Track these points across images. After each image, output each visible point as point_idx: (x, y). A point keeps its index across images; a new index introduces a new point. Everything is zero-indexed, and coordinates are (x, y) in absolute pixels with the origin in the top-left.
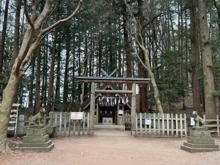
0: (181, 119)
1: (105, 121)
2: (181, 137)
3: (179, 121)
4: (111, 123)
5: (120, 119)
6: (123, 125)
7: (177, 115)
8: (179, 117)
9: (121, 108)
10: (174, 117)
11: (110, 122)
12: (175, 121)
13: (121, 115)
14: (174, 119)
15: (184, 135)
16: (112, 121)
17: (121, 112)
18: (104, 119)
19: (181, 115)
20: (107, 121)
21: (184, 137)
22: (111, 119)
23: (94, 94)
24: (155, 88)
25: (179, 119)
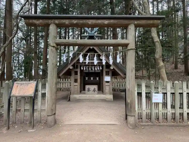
1: (89, 90)
4: (96, 92)
5: (106, 87)
6: (110, 94)
9: (107, 74)
11: (94, 90)
13: (108, 82)
16: (97, 89)
17: (107, 78)
18: (87, 87)
20: (90, 89)
22: (96, 87)
23: (54, 47)
24: (157, 44)
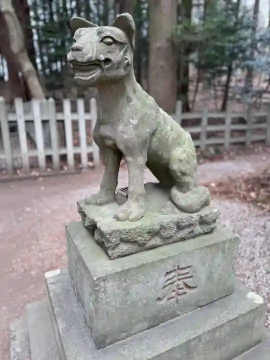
0: (82, 117)
2: (84, 170)
3: (75, 124)
7: (67, 105)
8: (74, 110)
10: (59, 108)
12: (61, 122)
14: (60, 117)
15: (91, 164)
19: (81, 104)
21: (93, 168)
25: (75, 117)
